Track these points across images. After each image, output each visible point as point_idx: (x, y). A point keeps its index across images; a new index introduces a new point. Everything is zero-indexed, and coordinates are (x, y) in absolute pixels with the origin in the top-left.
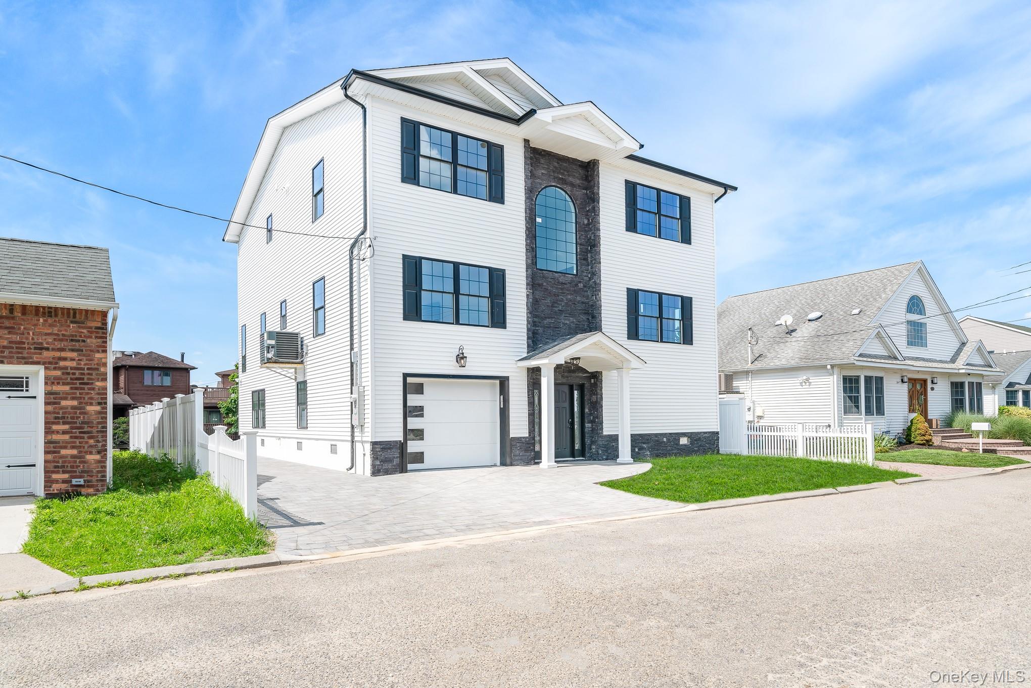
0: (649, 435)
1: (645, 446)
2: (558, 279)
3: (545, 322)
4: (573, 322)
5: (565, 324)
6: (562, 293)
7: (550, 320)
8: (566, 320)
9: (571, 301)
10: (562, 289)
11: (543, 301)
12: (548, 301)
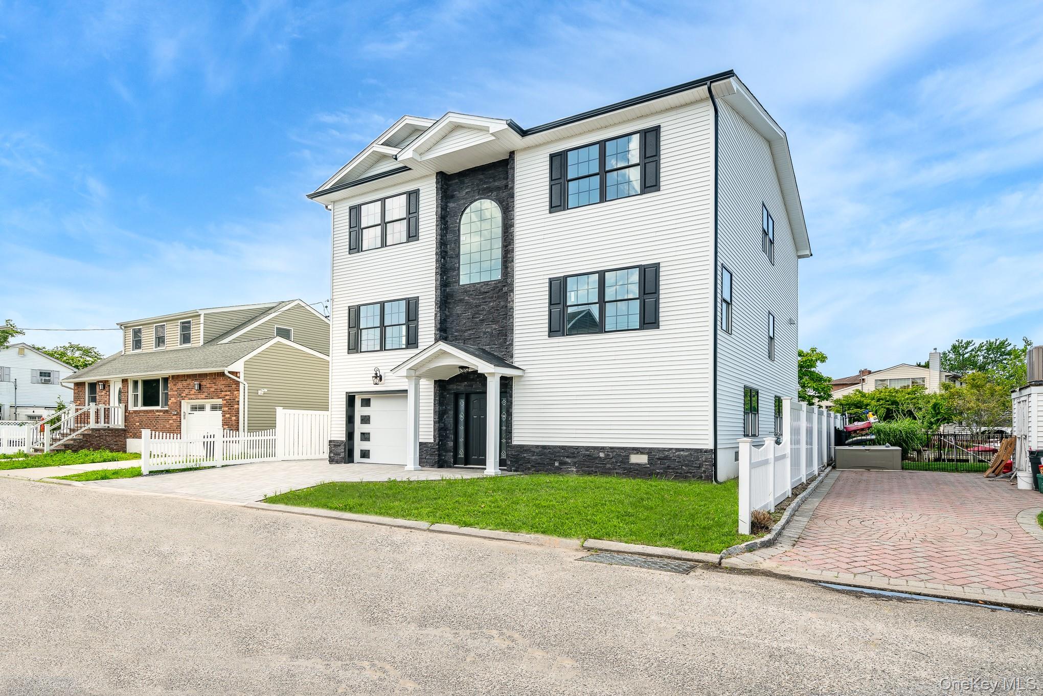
0: (577, 448)
1: (569, 460)
2: (479, 290)
3: (466, 334)
4: (495, 329)
5: (485, 333)
6: (484, 302)
7: (470, 332)
8: (487, 328)
9: (493, 308)
10: (483, 298)
11: (463, 315)
12: (469, 314)
